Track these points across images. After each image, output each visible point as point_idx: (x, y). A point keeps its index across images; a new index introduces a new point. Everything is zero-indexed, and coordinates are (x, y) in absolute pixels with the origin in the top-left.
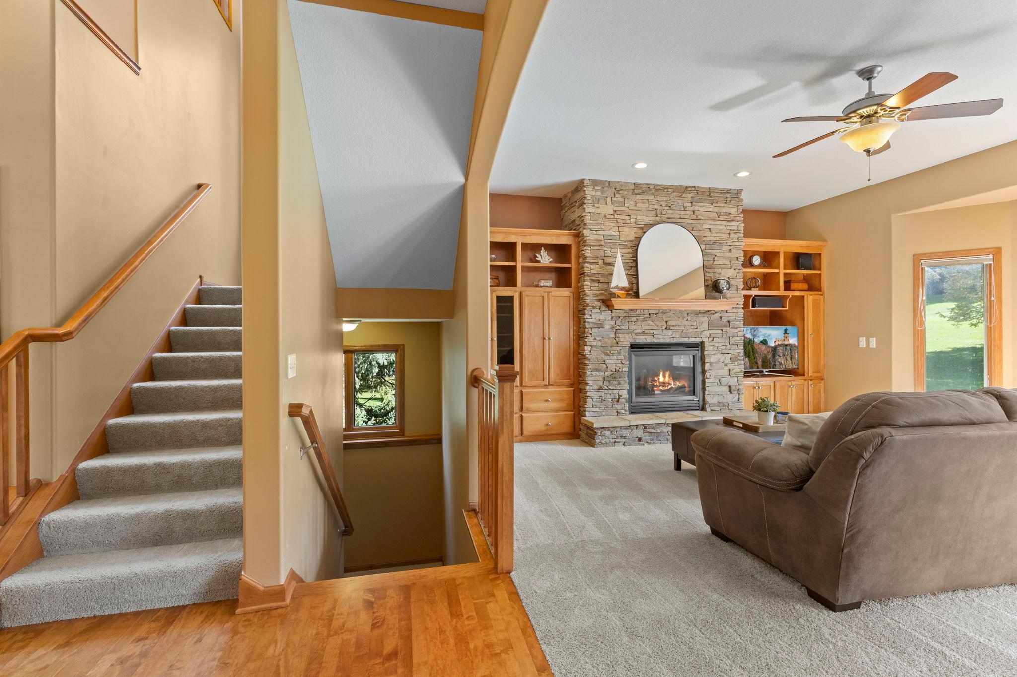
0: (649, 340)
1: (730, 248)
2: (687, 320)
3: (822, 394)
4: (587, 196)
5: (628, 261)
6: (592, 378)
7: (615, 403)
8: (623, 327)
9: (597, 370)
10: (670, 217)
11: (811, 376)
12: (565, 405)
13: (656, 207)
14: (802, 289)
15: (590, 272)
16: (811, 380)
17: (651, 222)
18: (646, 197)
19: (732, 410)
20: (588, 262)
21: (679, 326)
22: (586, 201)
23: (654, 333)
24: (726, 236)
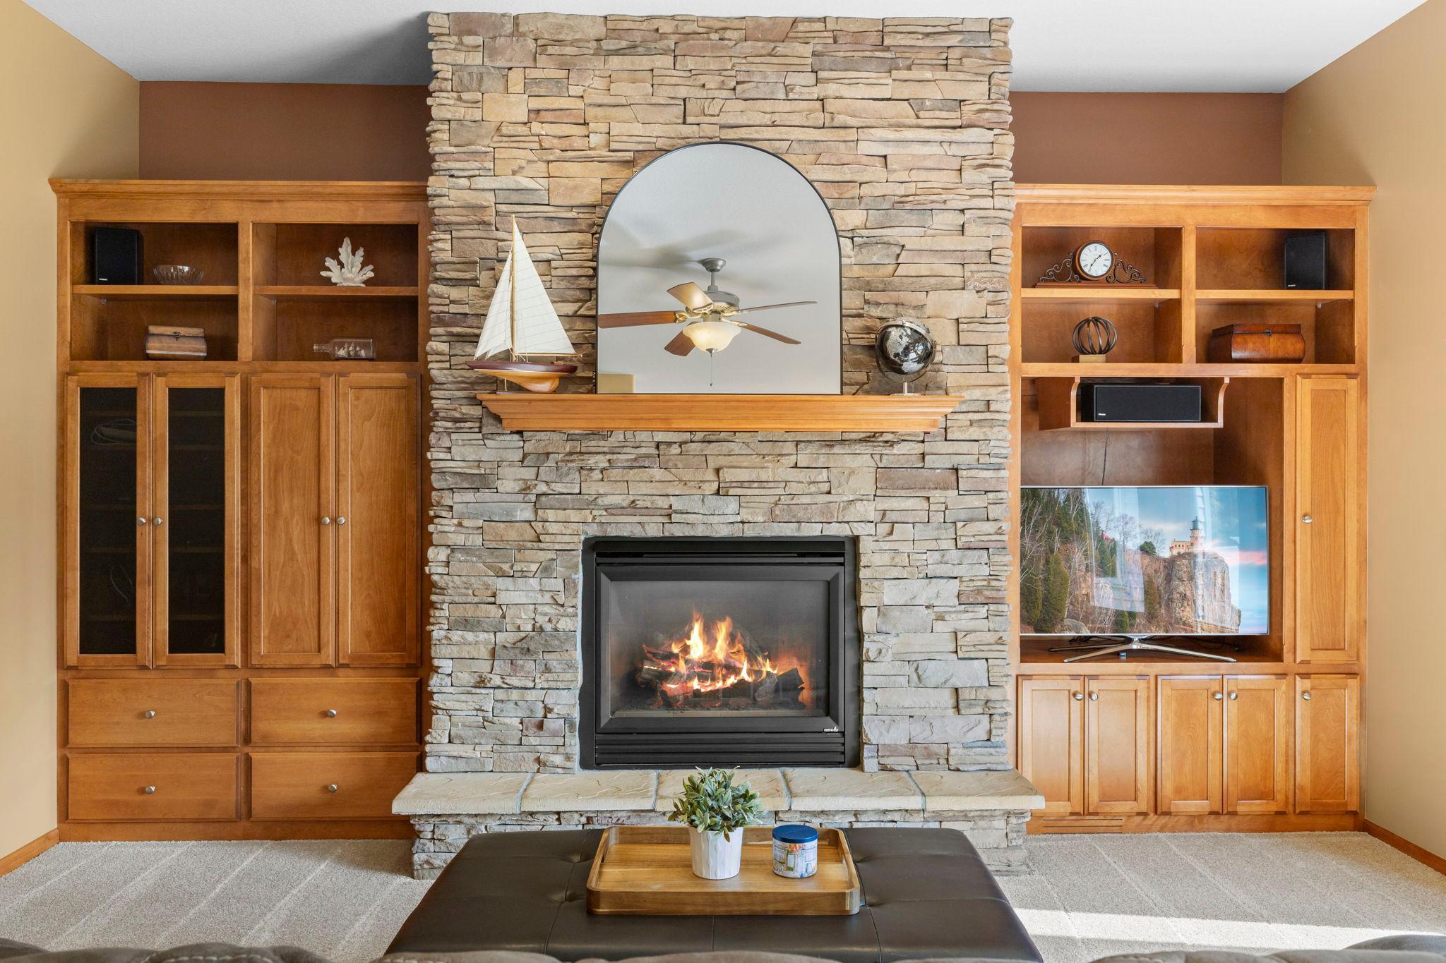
0: (653, 529)
1: (960, 219)
2: (796, 466)
3: (1351, 726)
4: (435, 67)
5: (574, 272)
6: (455, 652)
7: (532, 731)
8: (559, 488)
9: (466, 624)
10: (732, 121)
11: (1302, 662)
12: (390, 730)
13: (683, 92)
14: (1281, 354)
15: (445, 309)
16: (1305, 676)
17: (661, 143)
18: (645, 62)
19: (958, 770)
20: (437, 280)
21: (762, 484)
22: (434, 85)
23: (671, 507)
24: (948, 178)
